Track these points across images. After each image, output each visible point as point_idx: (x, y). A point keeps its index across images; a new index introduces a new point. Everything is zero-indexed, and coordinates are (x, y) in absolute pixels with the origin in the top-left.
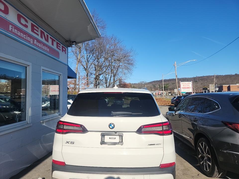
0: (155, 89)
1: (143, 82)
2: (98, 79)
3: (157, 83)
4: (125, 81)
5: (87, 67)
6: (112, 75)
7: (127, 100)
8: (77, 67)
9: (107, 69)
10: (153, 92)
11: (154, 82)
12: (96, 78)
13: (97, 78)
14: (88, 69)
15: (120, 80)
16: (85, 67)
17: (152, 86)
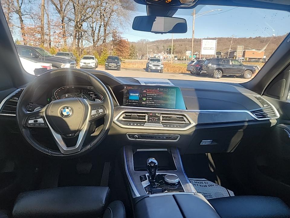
0: (158, 51)
1: (144, 40)
2: (80, 27)
3: (161, 44)
4: (122, 36)
5: (61, 7)
6: (102, 23)
7: (124, 63)
8: (43, 4)
9: (94, 12)
10: (155, 55)
11: (157, 41)
12: (76, 26)
13: (78, 27)
14: (63, 10)
15: (113, 33)
16: (58, 6)
17: (155, 47)
